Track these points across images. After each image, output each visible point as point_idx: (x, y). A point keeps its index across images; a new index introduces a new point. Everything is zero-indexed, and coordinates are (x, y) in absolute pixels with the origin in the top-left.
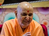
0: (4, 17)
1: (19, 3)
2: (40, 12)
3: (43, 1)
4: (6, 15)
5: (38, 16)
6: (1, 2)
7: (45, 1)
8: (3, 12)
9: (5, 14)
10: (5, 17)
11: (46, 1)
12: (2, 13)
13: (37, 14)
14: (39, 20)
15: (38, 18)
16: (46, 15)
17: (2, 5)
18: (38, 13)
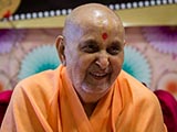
0: (20, 63)
1: (70, 11)
2: (151, 44)
3: (153, 3)
4: (27, 54)
5: (146, 57)
6: (10, 4)
7: (159, 2)
8: (17, 44)
9: (23, 49)
10: (23, 62)
11: (165, 2)
12: (14, 45)
13: (142, 53)
14: (152, 73)
15: (148, 66)
16: (174, 57)
17: (14, 15)
18: (146, 49)
